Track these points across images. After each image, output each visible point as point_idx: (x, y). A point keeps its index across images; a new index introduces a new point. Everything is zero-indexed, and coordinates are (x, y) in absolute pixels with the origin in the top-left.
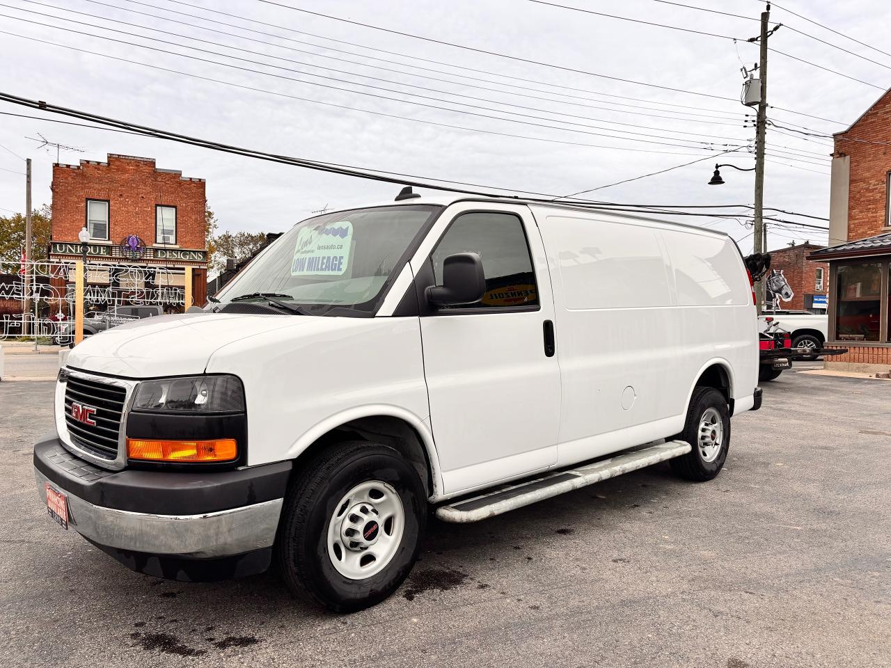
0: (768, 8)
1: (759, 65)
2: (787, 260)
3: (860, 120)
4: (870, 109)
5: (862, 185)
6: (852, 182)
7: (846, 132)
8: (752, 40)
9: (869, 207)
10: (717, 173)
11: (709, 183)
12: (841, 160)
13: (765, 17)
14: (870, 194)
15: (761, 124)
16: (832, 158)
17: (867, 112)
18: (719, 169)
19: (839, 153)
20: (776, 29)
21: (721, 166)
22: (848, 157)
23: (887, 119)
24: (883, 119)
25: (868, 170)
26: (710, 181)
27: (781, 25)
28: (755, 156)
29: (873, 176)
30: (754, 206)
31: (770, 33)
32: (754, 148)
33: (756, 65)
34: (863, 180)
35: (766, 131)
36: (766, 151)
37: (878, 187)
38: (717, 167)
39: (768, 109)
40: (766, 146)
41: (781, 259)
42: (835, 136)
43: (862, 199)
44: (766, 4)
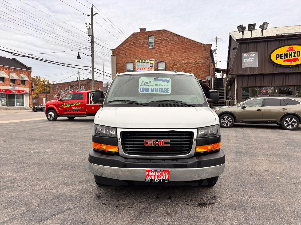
0: (93, 6)
1: (91, 24)
2: (85, 83)
3: (118, 47)
4: (121, 44)
5: (120, 65)
6: (117, 64)
7: (115, 49)
8: (88, 15)
9: (122, 71)
10: (79, 55)
11: (77, 58)
12: (114, 57)
13: (92, 9)
14: (122, 68)
15: (92, 42)
16: (111, 56)
17: (120, 45)
18: (79, 54)
19: (113, 55)
20: (96, 14)
21: (80, 53)
22: (116, 57)
23: (125, 48)
24: (124, 48)
25: (121, 61)
26: (77, 57)
27: (97, 13)
28: (91, 52)
29: (122, 63)
30: (91, 67)
31: (94, 15)
32: (91, 49)
33: (90, 23)
34: (120, 64)
35: (94, 45)
36: (94, 51)
37: (124, 66)
38: (79, 53)
39: (94, 38)
40: (94, 50)
41: (83, 83)
42: (112, 50)
43: (120, 69)
44: (92, 5)
